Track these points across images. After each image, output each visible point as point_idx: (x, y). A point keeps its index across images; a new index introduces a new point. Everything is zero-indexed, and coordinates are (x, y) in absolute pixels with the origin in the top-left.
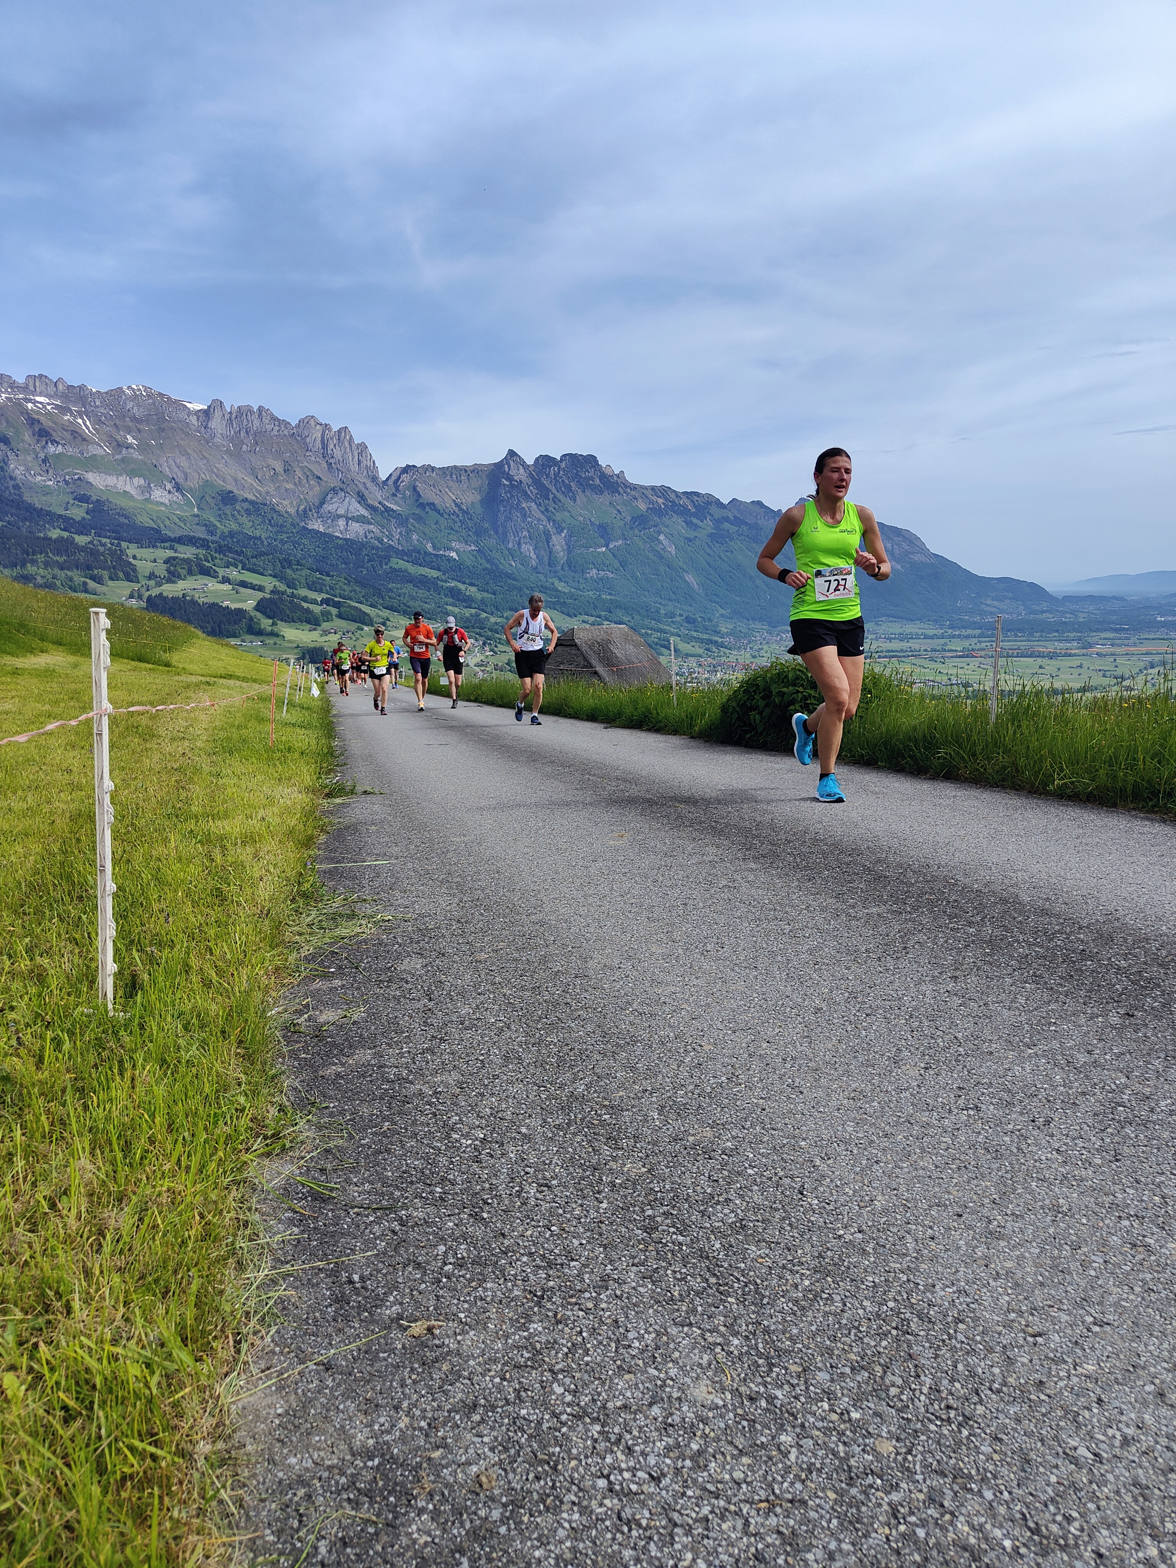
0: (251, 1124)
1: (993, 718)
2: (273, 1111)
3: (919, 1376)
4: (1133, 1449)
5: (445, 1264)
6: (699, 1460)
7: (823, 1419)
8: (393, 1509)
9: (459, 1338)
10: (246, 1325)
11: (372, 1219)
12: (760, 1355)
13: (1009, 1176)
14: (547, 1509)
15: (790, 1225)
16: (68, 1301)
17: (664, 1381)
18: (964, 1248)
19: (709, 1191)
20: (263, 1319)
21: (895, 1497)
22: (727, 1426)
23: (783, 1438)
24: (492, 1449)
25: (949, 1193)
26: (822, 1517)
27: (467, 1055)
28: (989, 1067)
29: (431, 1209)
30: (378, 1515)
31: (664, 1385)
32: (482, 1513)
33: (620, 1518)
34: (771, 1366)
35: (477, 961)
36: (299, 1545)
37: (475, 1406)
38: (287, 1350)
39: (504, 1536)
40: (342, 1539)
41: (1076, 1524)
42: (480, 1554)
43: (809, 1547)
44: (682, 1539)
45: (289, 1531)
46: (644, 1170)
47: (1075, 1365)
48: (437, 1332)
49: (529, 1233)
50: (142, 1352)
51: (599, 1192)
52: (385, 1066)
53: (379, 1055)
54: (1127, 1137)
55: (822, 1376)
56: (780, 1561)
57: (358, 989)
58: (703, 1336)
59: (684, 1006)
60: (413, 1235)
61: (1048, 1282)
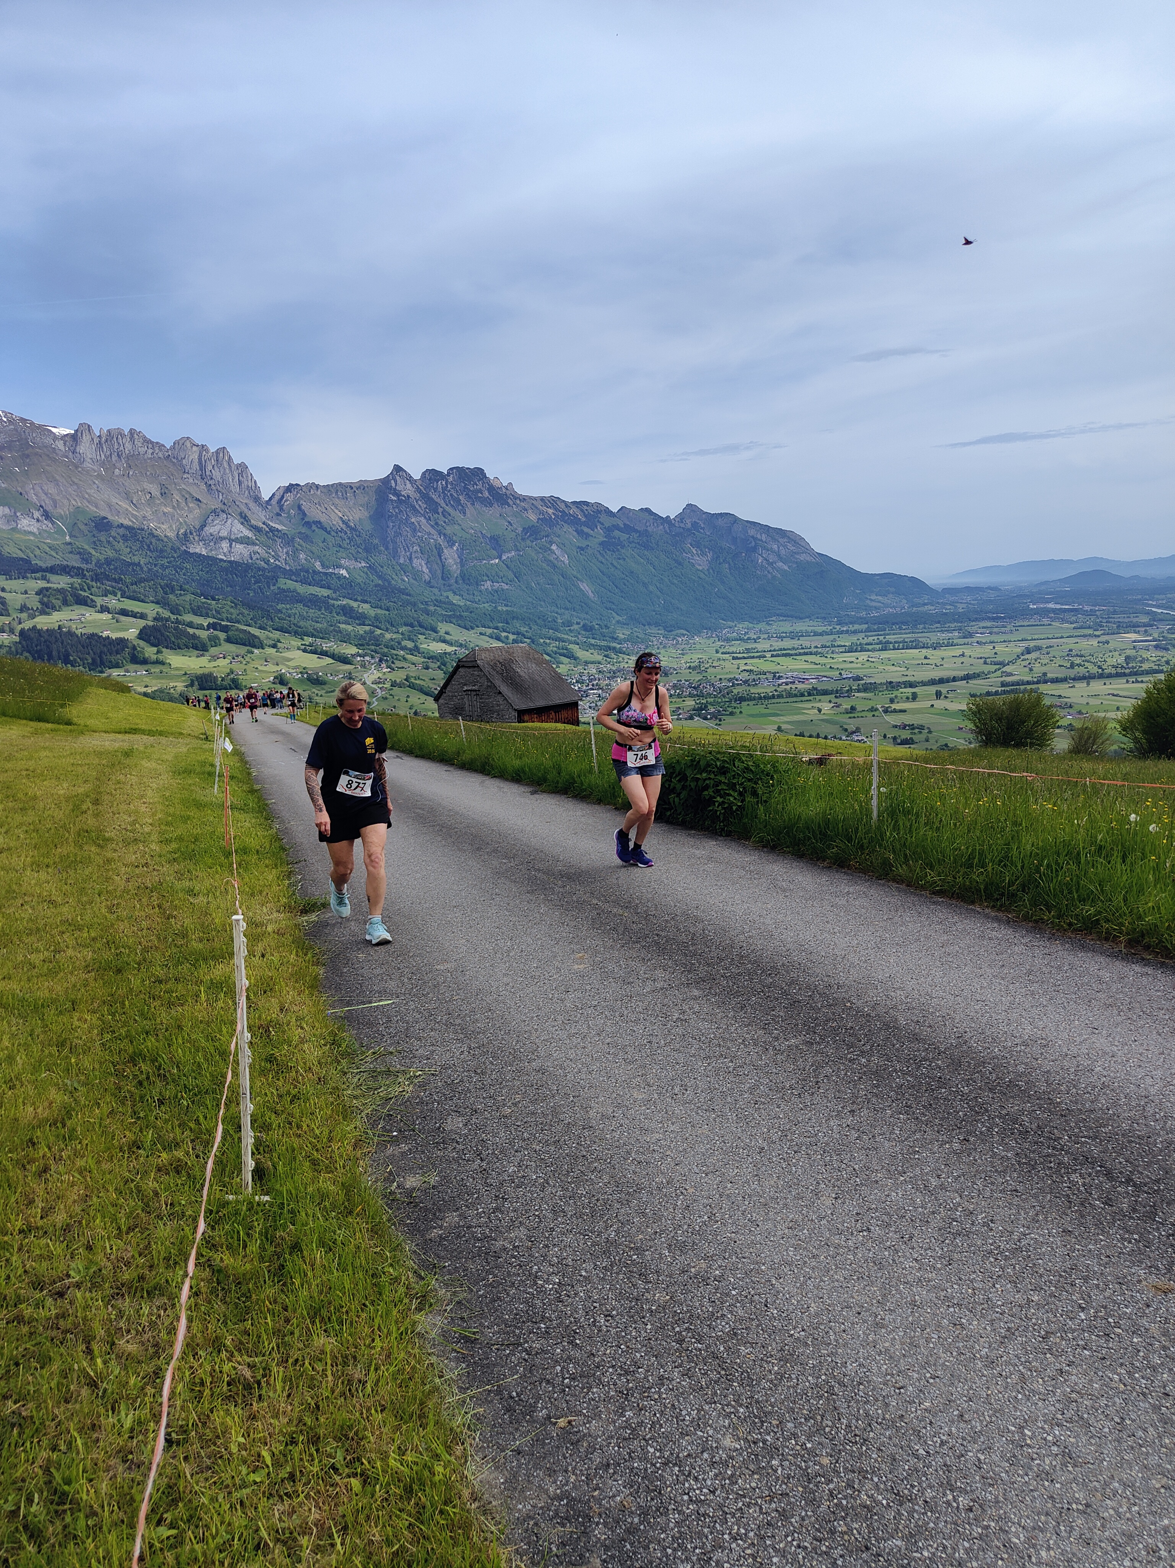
0: (405, 1290)
1: (875, 814)
2: (412, 1275)
3: (840, 1419)
4: (945, 1447)
5: (564, 1379)
6: (733, 1479)
7: (792, 1449)
8: (583, 1524)
9: (587, 1425)
10: (463, 1432)
11: (508, 1352)
12: (756, 1417)
13: (887, 1282)
14: (661, 1514)
15: (762, 1330)
17: (707, 1438)
18: (862, 1336)
19: (710, 1310)
20: (469, 1427)
21: (831, 1486)
22: (744, 1459)
23: (773, 1462)
24: (624, 1487)
25: (853, 1298)
26: (797, 1500)
27: (526, 1211)
28: (876, 1194)
29: (542, 1341)
30: (576, 1529)
31: (707, 1440)
32: (629, 1520)
33: (699, 1514)
34: (762, 1422)
35: (504, 1116)
36: (541, 1548)
37: (608, 1465)
38: (491, 1444)
39: (643, 1530)
40: (562, 1542)
41: (916, 1489)
42: (634, 1541)
43: (793, 1516)
44: (731, 1520)
45: (533, 1542)
46: (668, 1297)
47: (920, 1404)
48: (574, 1423)
49: (608, 1351)
51: (644, 1318)
52: (470, 1227)
53: (463, 1216)
54: (957, 1246)
55: (790, 1425)
56: (779, 1524)
57: (423, 1152)
58: (723, 1409)
59: (668, 1153)
60: (538, 1361)
61: (908, 1354)
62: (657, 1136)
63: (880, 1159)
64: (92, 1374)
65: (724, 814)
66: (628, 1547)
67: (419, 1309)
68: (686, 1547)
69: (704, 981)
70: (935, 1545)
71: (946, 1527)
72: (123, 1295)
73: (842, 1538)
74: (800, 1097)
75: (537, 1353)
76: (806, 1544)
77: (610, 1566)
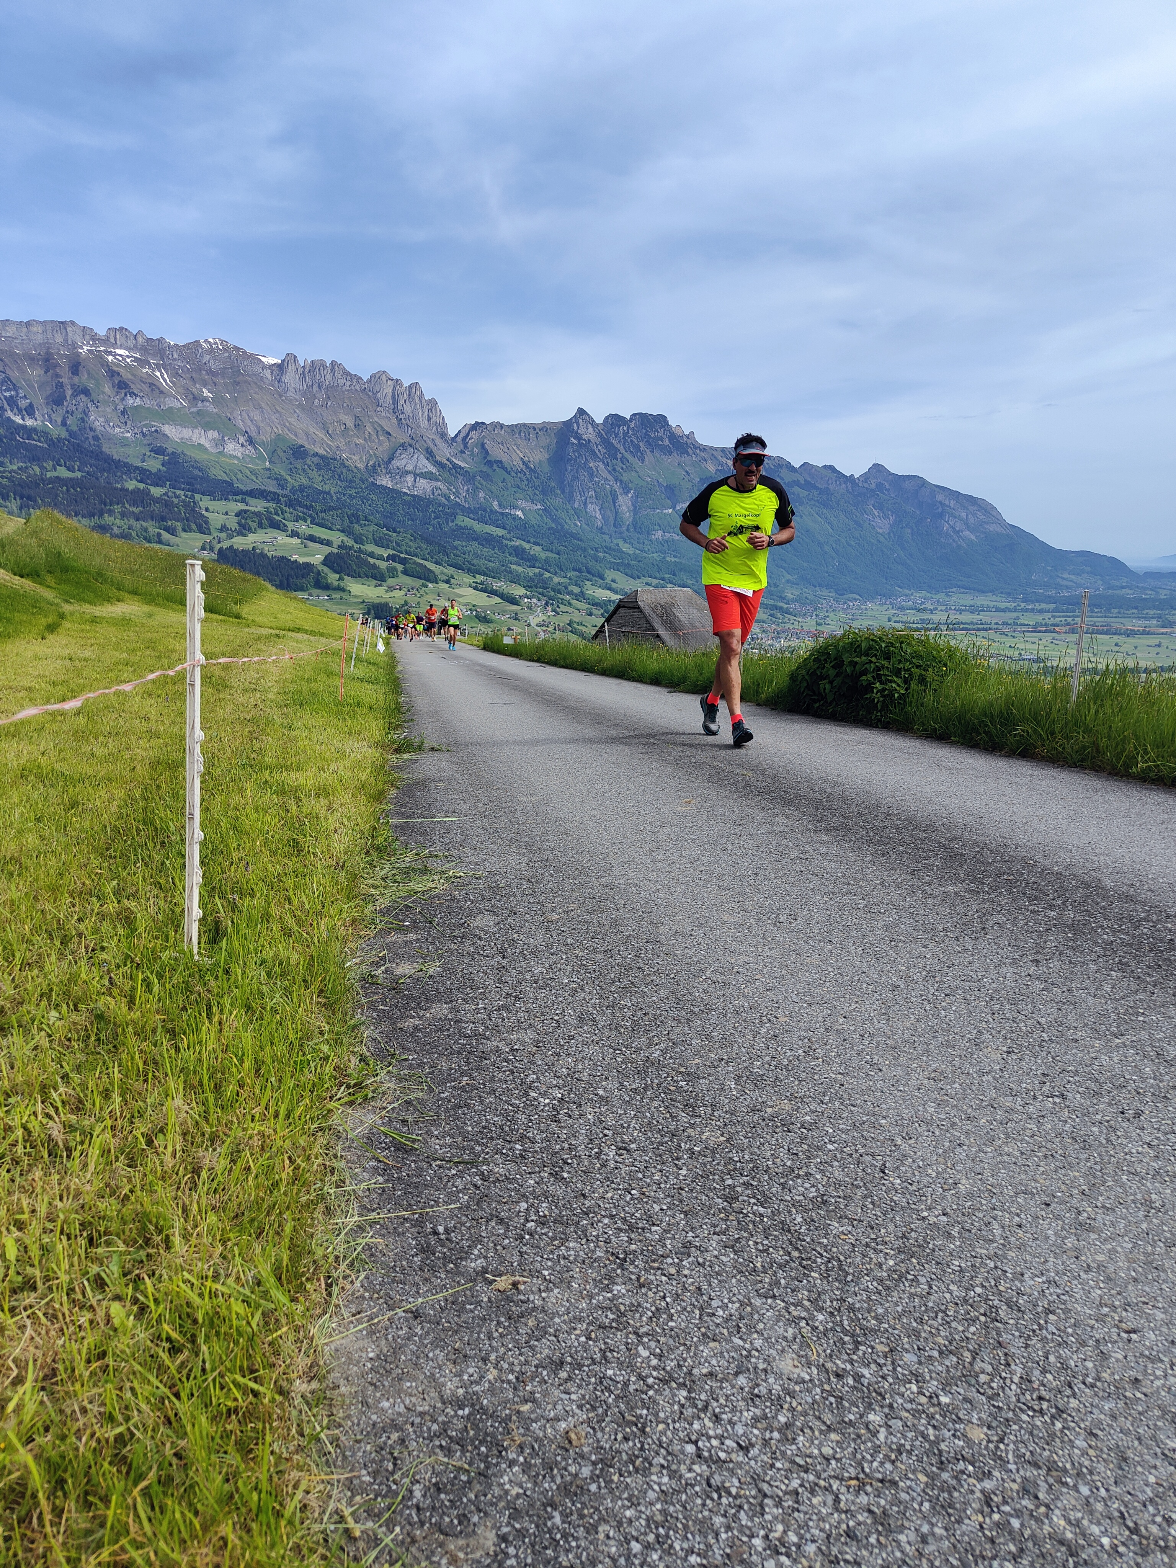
0: (334, 1073)
1: (1074, 697)
2: (354, 1061)
3: (1009, 1365)
5: (528, 1221)
6: (787, 1433)
7: (911, 1401)
8: (485, 1458)
9: (544, 1295)
10: (336, 1269)
12: (845, 1332)
13: (1098, 1167)
14: (637, 1470)
15: (872, 1203)
16: (167, 1236)
17: (749, 1352)
18: (1053, 1238)
19: (789, 1163)
20: (352, 1264)
21: (988, 1485)
22: (815, 1401)
23: (871, 1417)
24: (580, 1407)
25: (1036, 1181)
26: (913, 1499)
27: (542, 1014)
28: (1075, 1055)
29: (511, 1166)
30: (470, 1464)
31: (749, 1356)
32: (572, 1469)
33: (709, 1485)
34: (857, 1344)
35: (548, 921)
36: (394, 1487)
37: (562, 1363)
38: (376, 1295)
39: (595, 1494)
40: (436, 1485)
42: (571, 1510)
43: (902, 1529)
44: (772, 1511)
45: (384, 1473)
46: (722, 1139)
48: (522, 1287)
49: (609, 1195)
50: (241, 1290)
51: (678, 1159)
52: (461, 1021)
53: (455, 1010)
55: (910, 1358)
56: (873, 1540)
58: (787, 1309)
59: (758, 977)
60: (495, 1190)
66: (557, 1520)
68: (671, 1546)
75: (497, 1181)
77: (511, 1551)
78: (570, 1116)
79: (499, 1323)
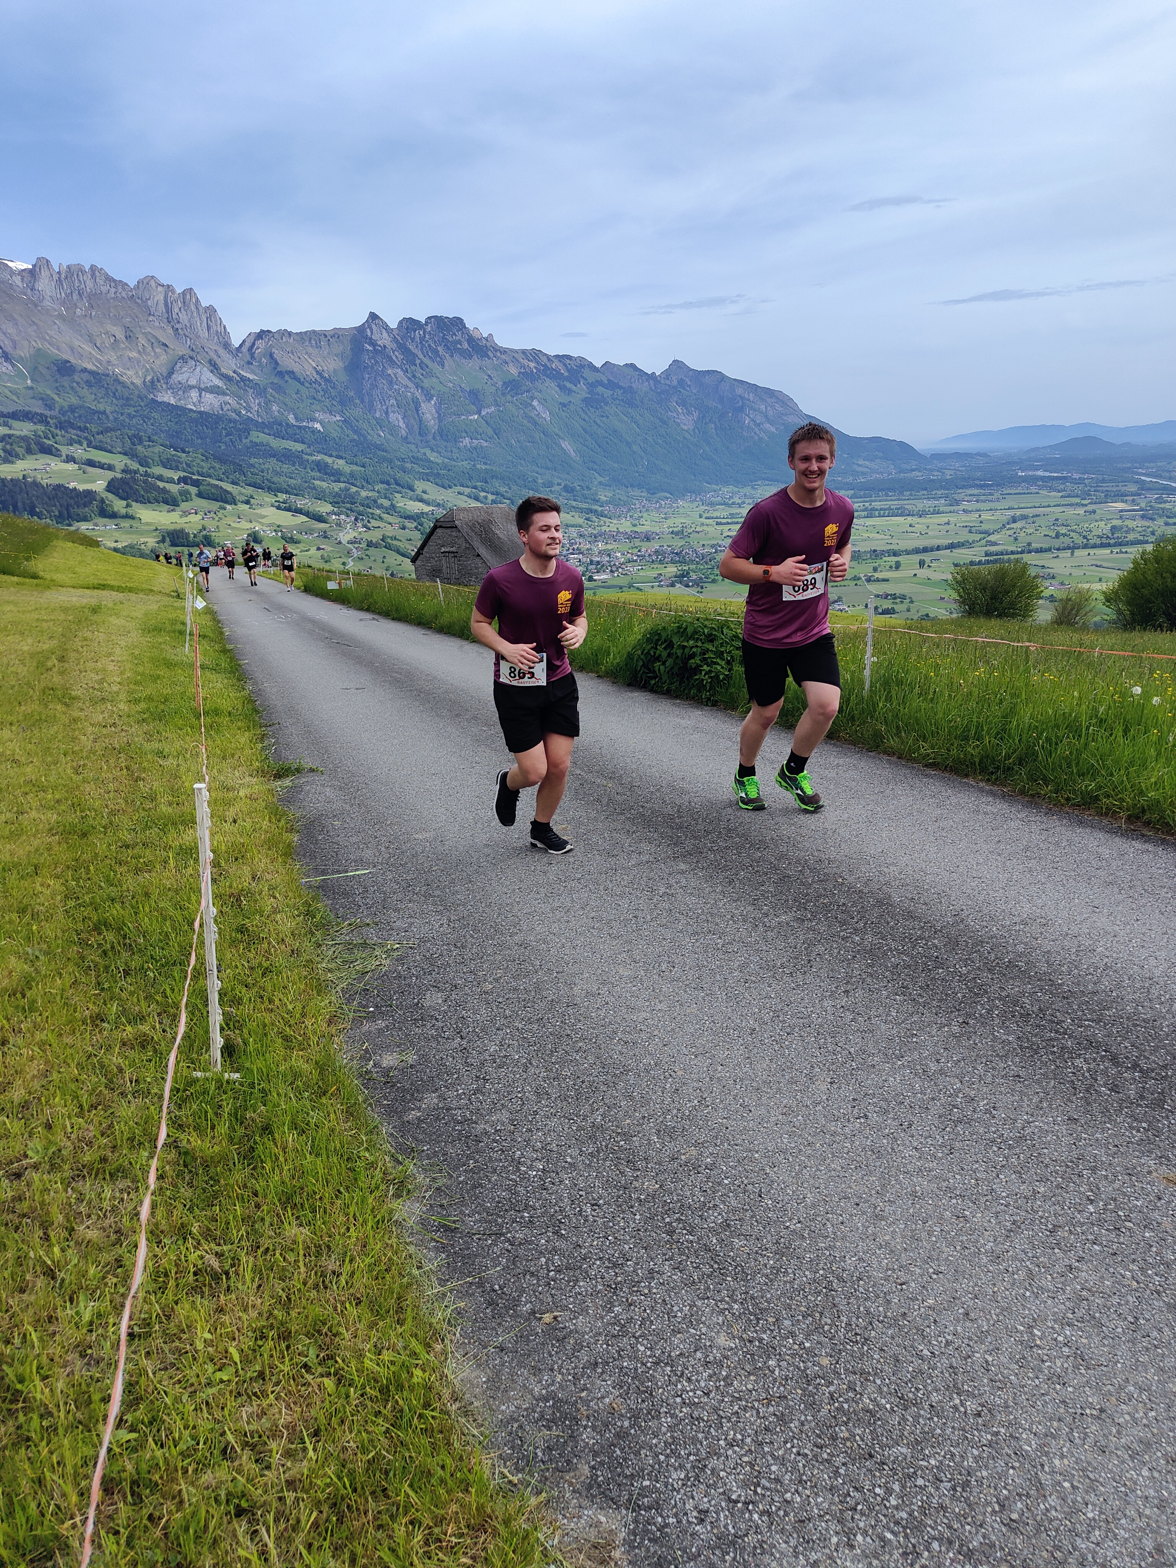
1: (867, 687)
3: (840, 1317)
4: (951, 1348)
5: (549, 1271)
6: (728, 1381)
7: (790, 1349)
8: (570, 1427)
9: (574, 1321)
11: (490, 1242)
12: (751, 1314)
13: (886, 1171)
14: (653, 1418)
15: (756, 1221)
17: (700, 1336)
18: (861, 1228)
19: (702, 1199)
20: (449, 1322)
21: (832, 1388)
22: (740, 1359)
23: (770, 1363)
24: (614, 1388)
25: (851, 1188)
26: (796, 1404)
27: (508, 1093)
28: (873, 1079)
29: (526, 1231)
30: (563, 1432)
31: (700, 1339)
32: (619, 1424)
33: (692, 1418)
34: (758, 1319)
35: (485, 993)
36: (526, 1453)
37: (597, 1363)
38: (472, 1341)
39: (634, 1435)
40: (548, 1447)
41: (921, 1392)
42: (624, 1446)
43: (791, 1421)
44: (727, 1425)
45: (518, 1447)
46: (657, 1186)
47: (923, 1301)
48: (560, 1319)
49: (595, 1243)
50: (399, 1356)
51: (632, 1207)
53: (442, 1098)
54: (958, 1134)
55: (787, 1323)
56: (778, 1429)
57: (401, 1029)
58: (716, 1305)
59: (656, 1033)
60: (521, 1252)
61: (909, 1248)
62: (644, 1015)
63: (877, 1042)
64: (49, 1262)
65: (711, 683)
66: (618, 1452)
67: (397, 1196)
68: (679, 1454)
69: (691, 855)
70: (943, 1453)
71: (953, 1433)
72: (84, 1176)
73: (844, 1444)
74: (792, 976)
75: (520, 1244)
76: (806, 1451)
77: (599, 1473)
78: (553, 1184)
79: (553, 1345)
